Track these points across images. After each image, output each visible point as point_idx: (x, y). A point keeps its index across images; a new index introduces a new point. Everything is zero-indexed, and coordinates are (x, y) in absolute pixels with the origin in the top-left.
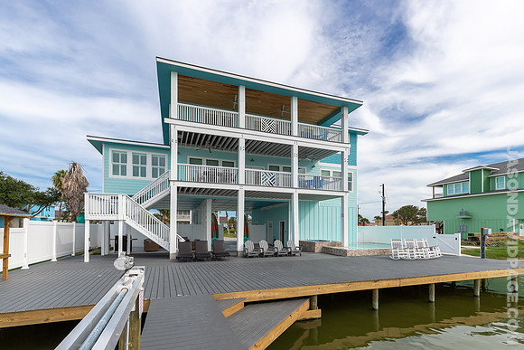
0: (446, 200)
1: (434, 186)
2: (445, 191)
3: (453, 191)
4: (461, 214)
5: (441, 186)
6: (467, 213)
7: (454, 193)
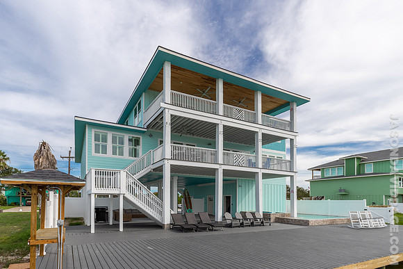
0: (324, 180)
1: (313, 169)
2: (323, 174)
3: (329, 174)
4: (340, 191)
5: (319, 170)
6: (345, 191)
7: (331, 176)
